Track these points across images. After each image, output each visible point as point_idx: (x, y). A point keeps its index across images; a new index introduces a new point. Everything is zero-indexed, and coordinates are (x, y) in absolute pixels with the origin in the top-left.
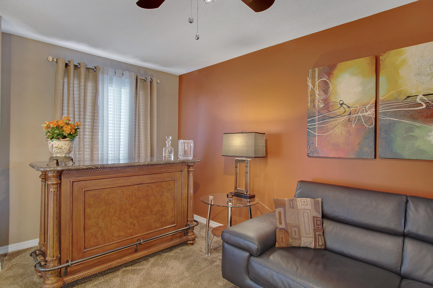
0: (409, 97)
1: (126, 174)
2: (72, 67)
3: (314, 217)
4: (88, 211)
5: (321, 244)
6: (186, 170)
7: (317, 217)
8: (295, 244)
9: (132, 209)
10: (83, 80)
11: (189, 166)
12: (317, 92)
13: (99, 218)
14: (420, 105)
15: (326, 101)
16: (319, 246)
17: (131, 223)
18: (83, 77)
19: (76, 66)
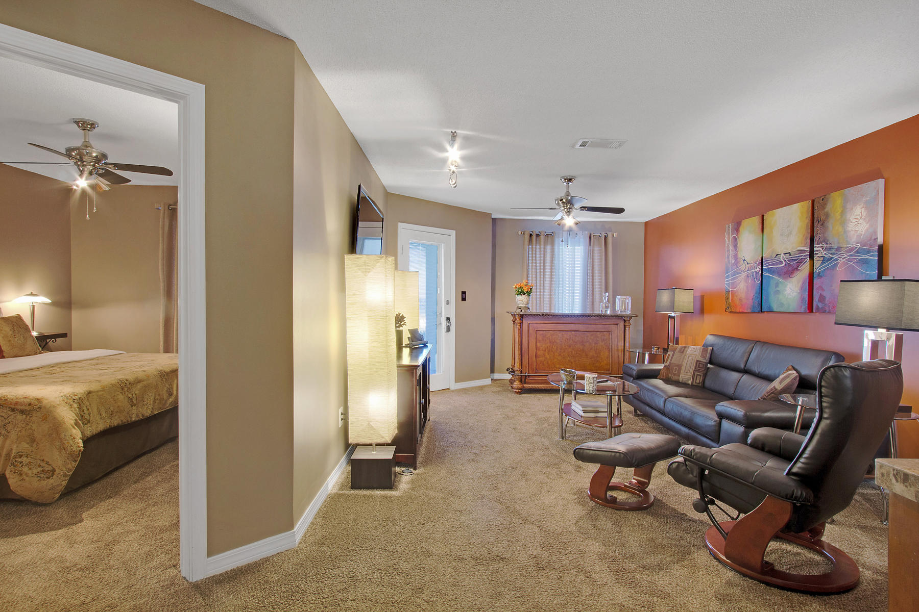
0: (777, 255)
1: (564, 322)
2: (534, 236)
3: (697, 361)
4: (538, 344)
5: (698, 381)
6: (622, 324)
7: (700, 361)
8: (675, 378)
9: (570, 350)
10: (542, 247)
11: (625, 321)
12: (731, 248)
13: (545, 351)
14: (781, 263)
15: (736, 256)
16: (696, 383)
17: (569, 360)
18: (542, 243)
19: (538, 235)
